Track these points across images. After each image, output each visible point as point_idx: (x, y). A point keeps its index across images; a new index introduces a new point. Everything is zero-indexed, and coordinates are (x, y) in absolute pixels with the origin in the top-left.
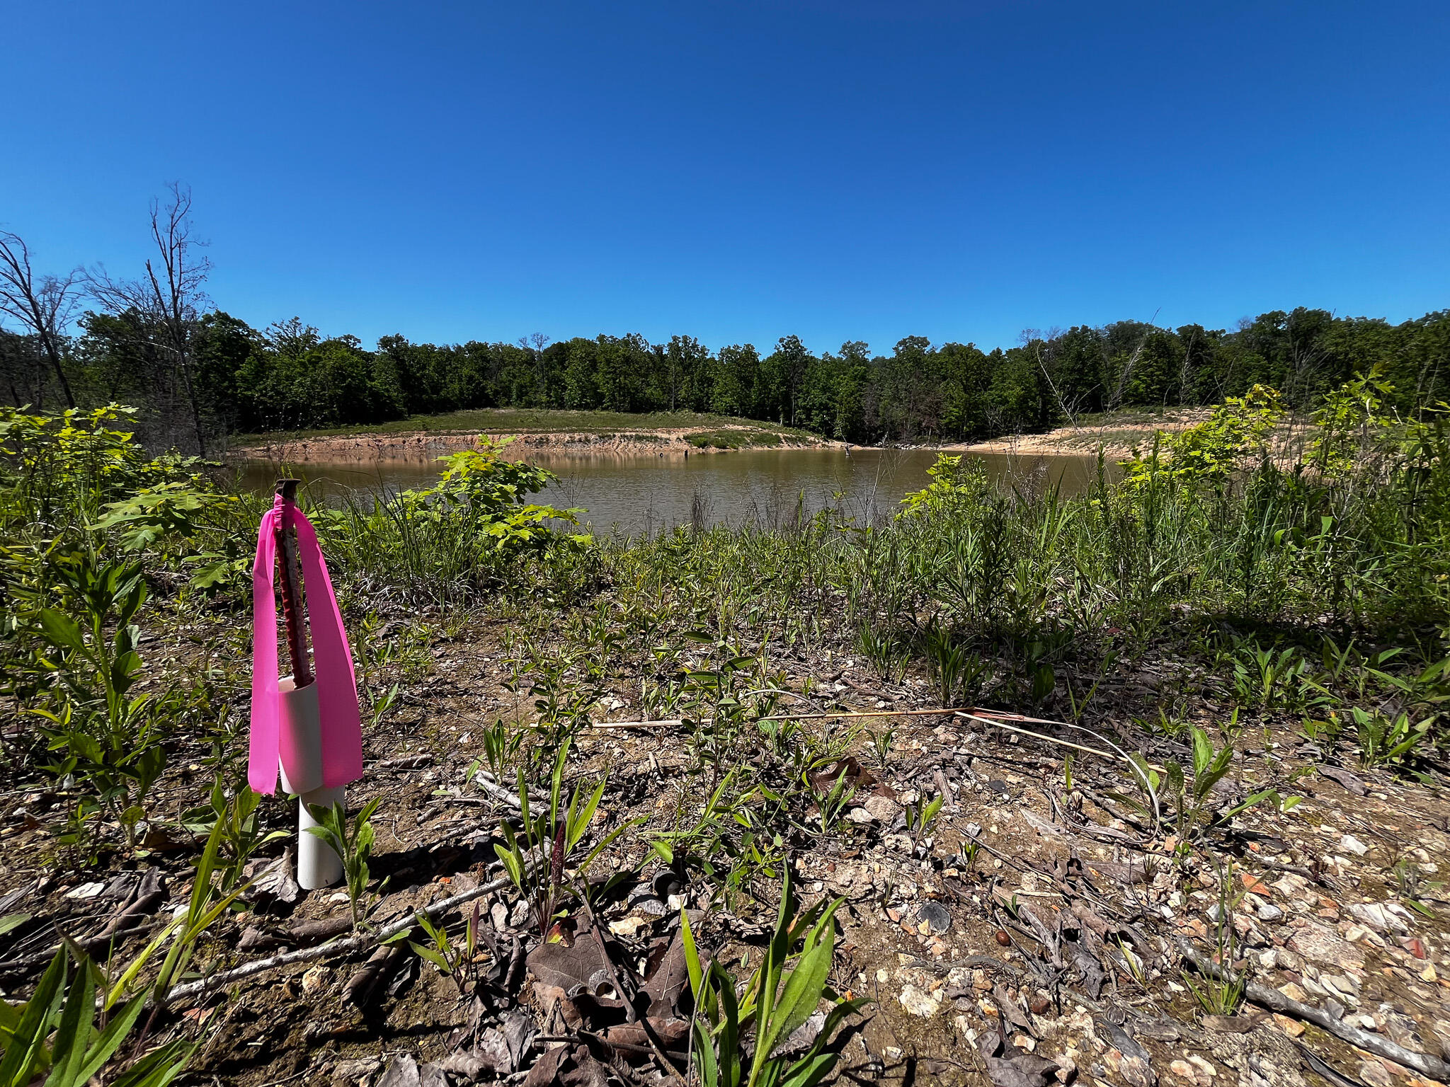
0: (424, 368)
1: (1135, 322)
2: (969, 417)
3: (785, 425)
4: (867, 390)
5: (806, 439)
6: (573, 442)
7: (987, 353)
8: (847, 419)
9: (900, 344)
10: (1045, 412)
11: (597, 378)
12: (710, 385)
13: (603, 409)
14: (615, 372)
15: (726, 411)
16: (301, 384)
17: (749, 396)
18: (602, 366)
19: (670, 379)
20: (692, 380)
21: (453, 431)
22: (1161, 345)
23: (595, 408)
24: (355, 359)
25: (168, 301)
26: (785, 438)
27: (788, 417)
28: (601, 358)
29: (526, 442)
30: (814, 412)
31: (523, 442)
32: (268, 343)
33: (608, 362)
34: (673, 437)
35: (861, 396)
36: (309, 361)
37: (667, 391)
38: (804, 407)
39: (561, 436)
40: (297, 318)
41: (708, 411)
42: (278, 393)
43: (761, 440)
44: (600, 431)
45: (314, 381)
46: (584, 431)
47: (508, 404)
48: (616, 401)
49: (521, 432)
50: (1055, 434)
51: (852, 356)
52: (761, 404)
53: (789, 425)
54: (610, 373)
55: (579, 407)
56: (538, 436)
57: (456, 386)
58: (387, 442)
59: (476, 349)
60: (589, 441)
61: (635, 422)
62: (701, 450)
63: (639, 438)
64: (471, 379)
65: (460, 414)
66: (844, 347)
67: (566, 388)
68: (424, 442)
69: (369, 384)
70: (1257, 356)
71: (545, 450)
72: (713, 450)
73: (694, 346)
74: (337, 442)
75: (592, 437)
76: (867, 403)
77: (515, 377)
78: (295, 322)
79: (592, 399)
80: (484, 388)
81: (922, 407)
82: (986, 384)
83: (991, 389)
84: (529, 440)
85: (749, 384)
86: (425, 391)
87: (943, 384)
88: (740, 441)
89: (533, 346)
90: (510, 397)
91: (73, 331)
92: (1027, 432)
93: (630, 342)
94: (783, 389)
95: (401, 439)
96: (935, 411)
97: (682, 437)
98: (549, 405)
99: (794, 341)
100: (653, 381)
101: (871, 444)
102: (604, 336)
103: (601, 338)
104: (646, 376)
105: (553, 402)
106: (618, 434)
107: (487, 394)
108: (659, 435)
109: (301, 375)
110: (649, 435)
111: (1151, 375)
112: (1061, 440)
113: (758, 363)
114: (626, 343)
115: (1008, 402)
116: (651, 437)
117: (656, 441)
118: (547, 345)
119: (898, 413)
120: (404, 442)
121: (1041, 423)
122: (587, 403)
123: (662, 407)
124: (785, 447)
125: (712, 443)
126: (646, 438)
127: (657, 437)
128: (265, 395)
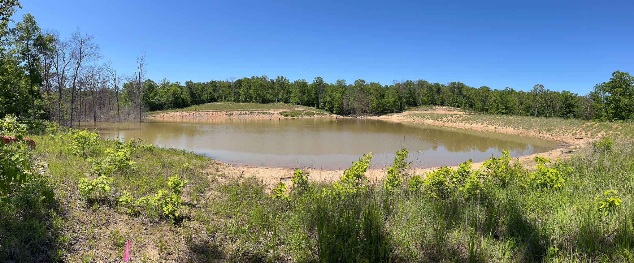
0: (197, 90)
1: (424, 80)
2: (378, 107)
3: (316, 108)
4: (345, 97)
5: (323, 114)
6: (241, 114)
7: (384, 86)
8: (338, 107)
9: (356, 81)
10: (401, 106)
11: (251, 91)
12: (290, 94)
13: (252, 102)
14: (257, 89)
15: (296, 103)
16: (165, 98)
17: (303, 98)
18: (253, 88)
19: (276, 91)
20: (284, 92)
21: (204, 111)
22: (430, 88)
23: (249, 102)
24: (179, 89)
25: (138, 78)
26: (316, 113)
27: (318, 106)
28: (252, 85)
29: (226, 114)
30: (327, 104)
31: (225, 114)
32: (158, 86)
33: (255, 86)
34: (276, 113)
35: (343, 99)
36: (167, 90)
37: (275, 95)
38: (323, 102)
39: (237, 112)
40: (165, 78)
41: (289, 103)
42: (159, 100)
43: (307, 114)
44: (250, 110)
45: (168, 96)
46: (245, 110)
47: (221, 101)
48: (257, 99)
49: (224, 111)
50: (405, 113)
51: (340, 85)
52: (308, 101)
53: (318, 108)
54: (255, 90)
55: (244, 102)
56: (230, 112)
57: (206, 95)
58: (185, 114)
59: (212, 83)
60: (246, 114)
61: (263, 107)
62: (285, 117)
63: (264, 113)
64: (210, 93)
65: (207, 104)
66: (337, 81)
67: (240, 95)
68: (195, 114)
69: (182, 96)
70: (451, 93)
71: (232, 117)
72: (290, 117)
73: (285, 80)
74: (172, 114)
75: (248, 113)
76: (345, 101)
77: (224, 92)
78: (165, 79)
79: (249, 99)
80: (214, 96)
81: (363, 103)
82: (383, 97)
83: (385, 98)
84: (227, 113)
85: (304, 93)
86: (196, 98)
87: (370, 96)
88: (299, 114)
89: (230, 81)
90: (222, 99)
91: (121, 87)
92: (396, 112)
93: (263, 79)
94: (316, 95)
95: (189, 113)
96: (368, 105)
97: (279, 113)
98: (234, 101)
99: (320, 78)
100: (270, 92)
101: (346, 115)
102: (254, 77)
103: (253, 77)
104: (268, 90)
105: (236, 100)
106: (256, 112)
107: (215, 98)
108: (271, 112)
109: (165, 95)
110: (267, 112)
111: (428, 96)
112: (405, 116)
113: (307, 86)
114: (261, 79)
115: (390, 103)
116: (268, 113)
117: (270, 114)
118: (235, 81)
119: (356, 105)
120: (189, 114)
121: (400, 110)
122: (247, 100)
123: (273, 102)
124: (316, 116)
125: (289, 115)
126: (266, 113)
127: (270, 113)
128: (156, 101)
